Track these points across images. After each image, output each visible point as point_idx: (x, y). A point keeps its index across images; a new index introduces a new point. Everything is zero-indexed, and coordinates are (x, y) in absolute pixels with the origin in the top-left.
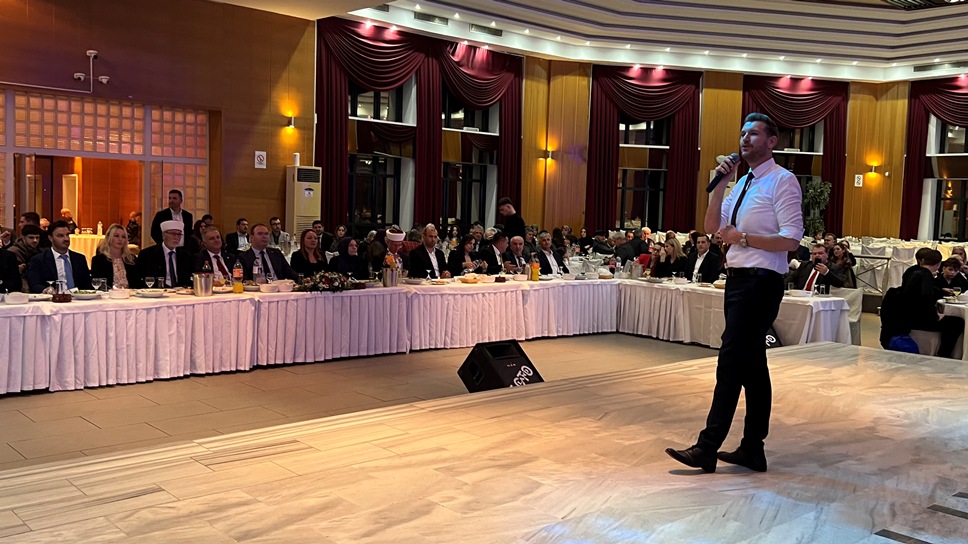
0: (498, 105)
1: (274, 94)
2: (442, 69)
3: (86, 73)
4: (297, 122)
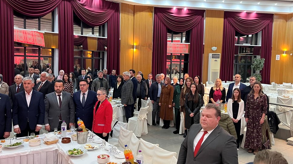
0: (106, 23)
2: (73, 7)
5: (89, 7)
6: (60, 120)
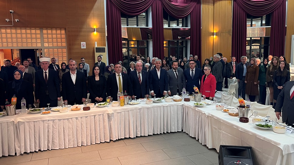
0: (190, 15)
3: (10, 19)
4: (98, 30)
5: (175, 2)
6: (178, 88)
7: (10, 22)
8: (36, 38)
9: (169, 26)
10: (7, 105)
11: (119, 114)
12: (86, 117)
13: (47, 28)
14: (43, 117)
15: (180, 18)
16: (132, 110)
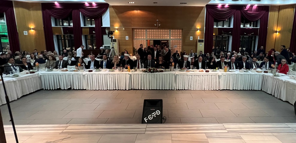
0: (260, 20)
1: (195, 24)
2: (241, 12)
3: (157, 24)
4: (200, 30)
5: (250, 11)
7: (157, 26)
8: (167, 34)
9: (244, 26)
10: (171, 66)
11: (225, 76)
12: (207, 76)
13: (173, 29)
14: (187, 73)
15: (252, 21)
16: (232, 75)
